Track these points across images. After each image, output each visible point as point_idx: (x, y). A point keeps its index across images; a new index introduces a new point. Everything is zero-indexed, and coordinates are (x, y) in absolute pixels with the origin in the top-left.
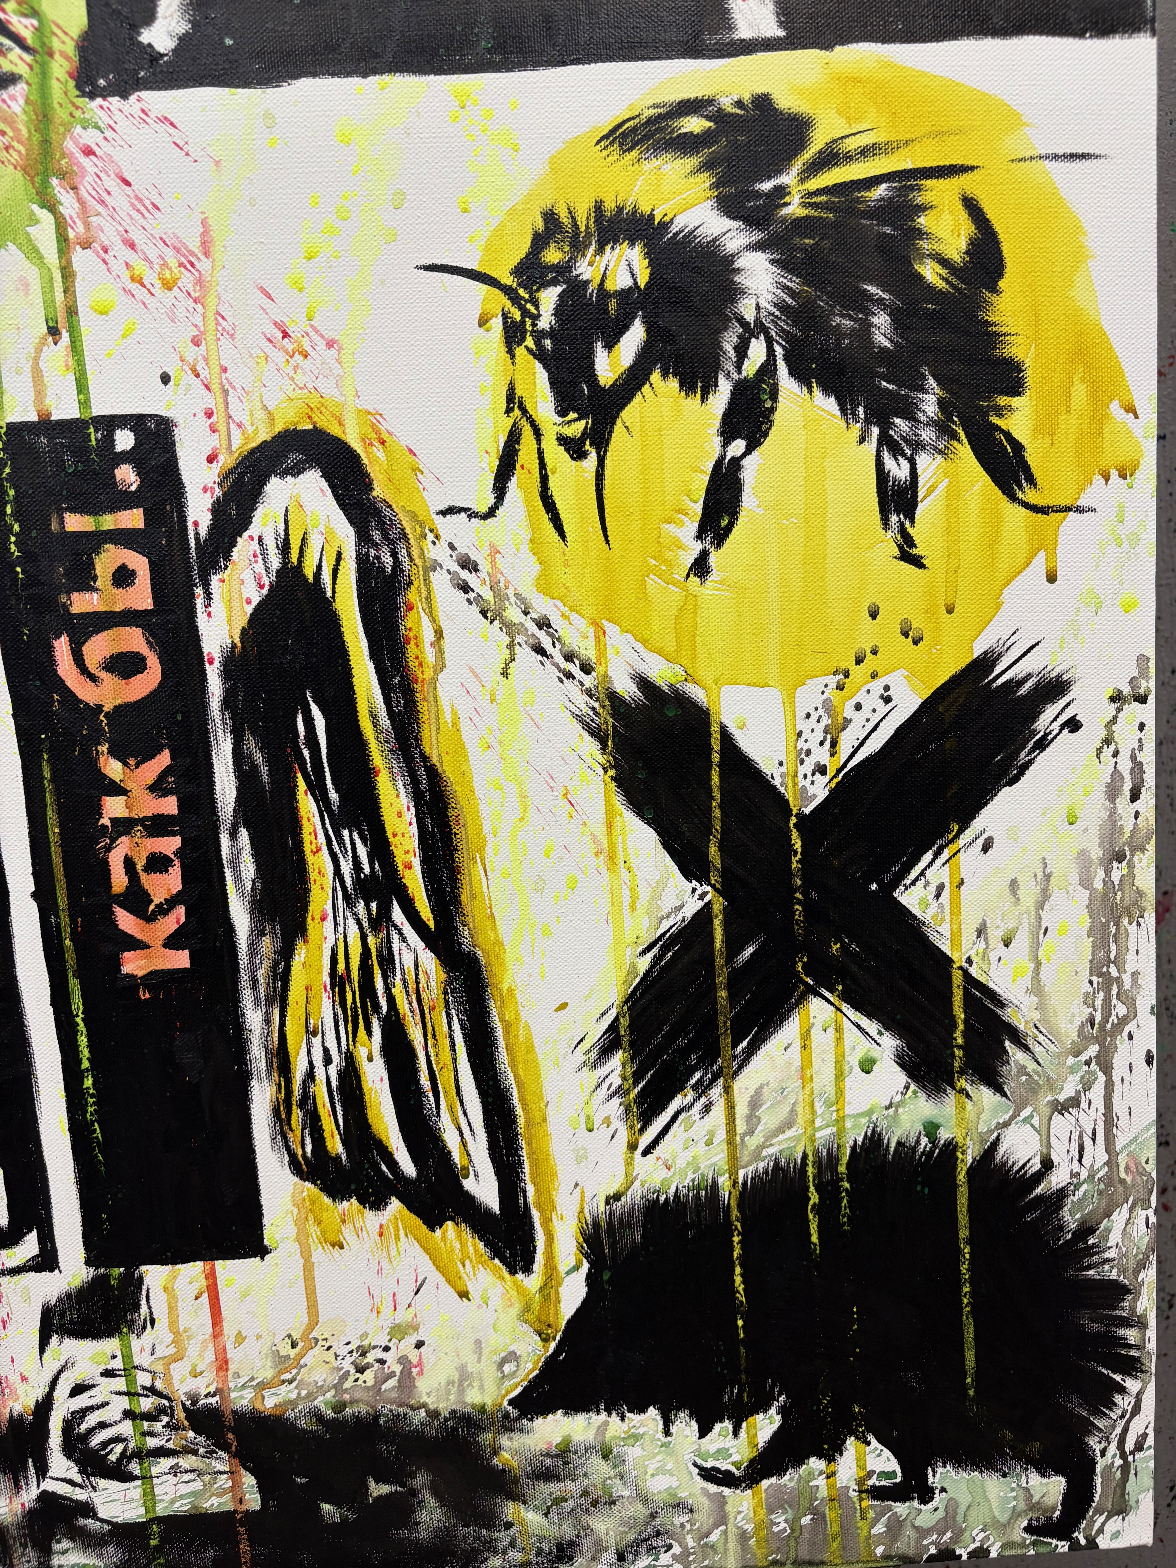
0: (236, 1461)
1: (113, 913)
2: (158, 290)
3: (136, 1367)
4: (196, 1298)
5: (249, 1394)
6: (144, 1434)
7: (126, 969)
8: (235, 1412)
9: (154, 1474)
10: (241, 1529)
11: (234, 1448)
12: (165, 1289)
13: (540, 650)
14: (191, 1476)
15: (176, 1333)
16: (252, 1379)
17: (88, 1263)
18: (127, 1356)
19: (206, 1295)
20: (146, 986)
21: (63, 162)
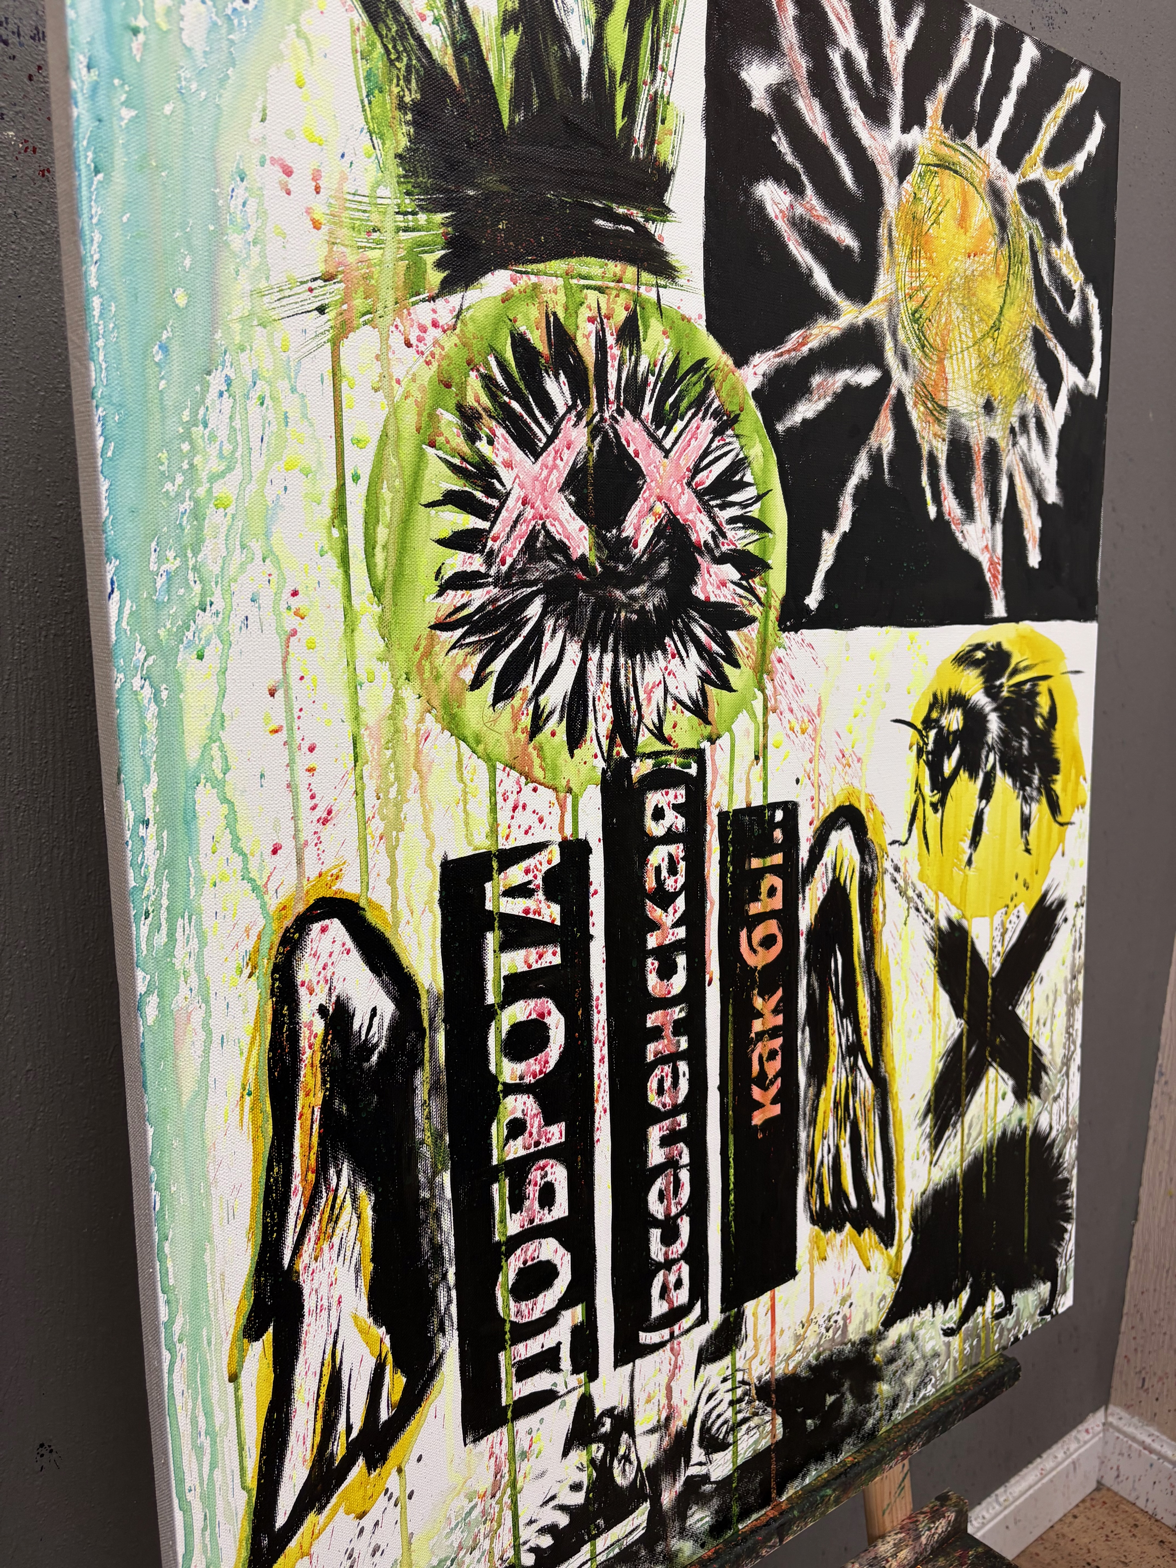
0: (774, 1411)
1: (751, 1089)
2: (799, 735)
3: (737, 1371)
4: (766, 1315)
5: (783, 1366)
6: (736, 1413)
7: (754, 1122)
8: (776, 1380)
9: (738, 1438)
10: (773, 1455)
11: (774, 1404)
12: (753, 1315)
13: (917, 910)
14: (754, 1431)
15: (756, 1340)
16: (785, 1355)
17: (722, 1311)
18: (734, 1365)
19: (770, 1311)
20: (761, 1130)
21: (769, 666)
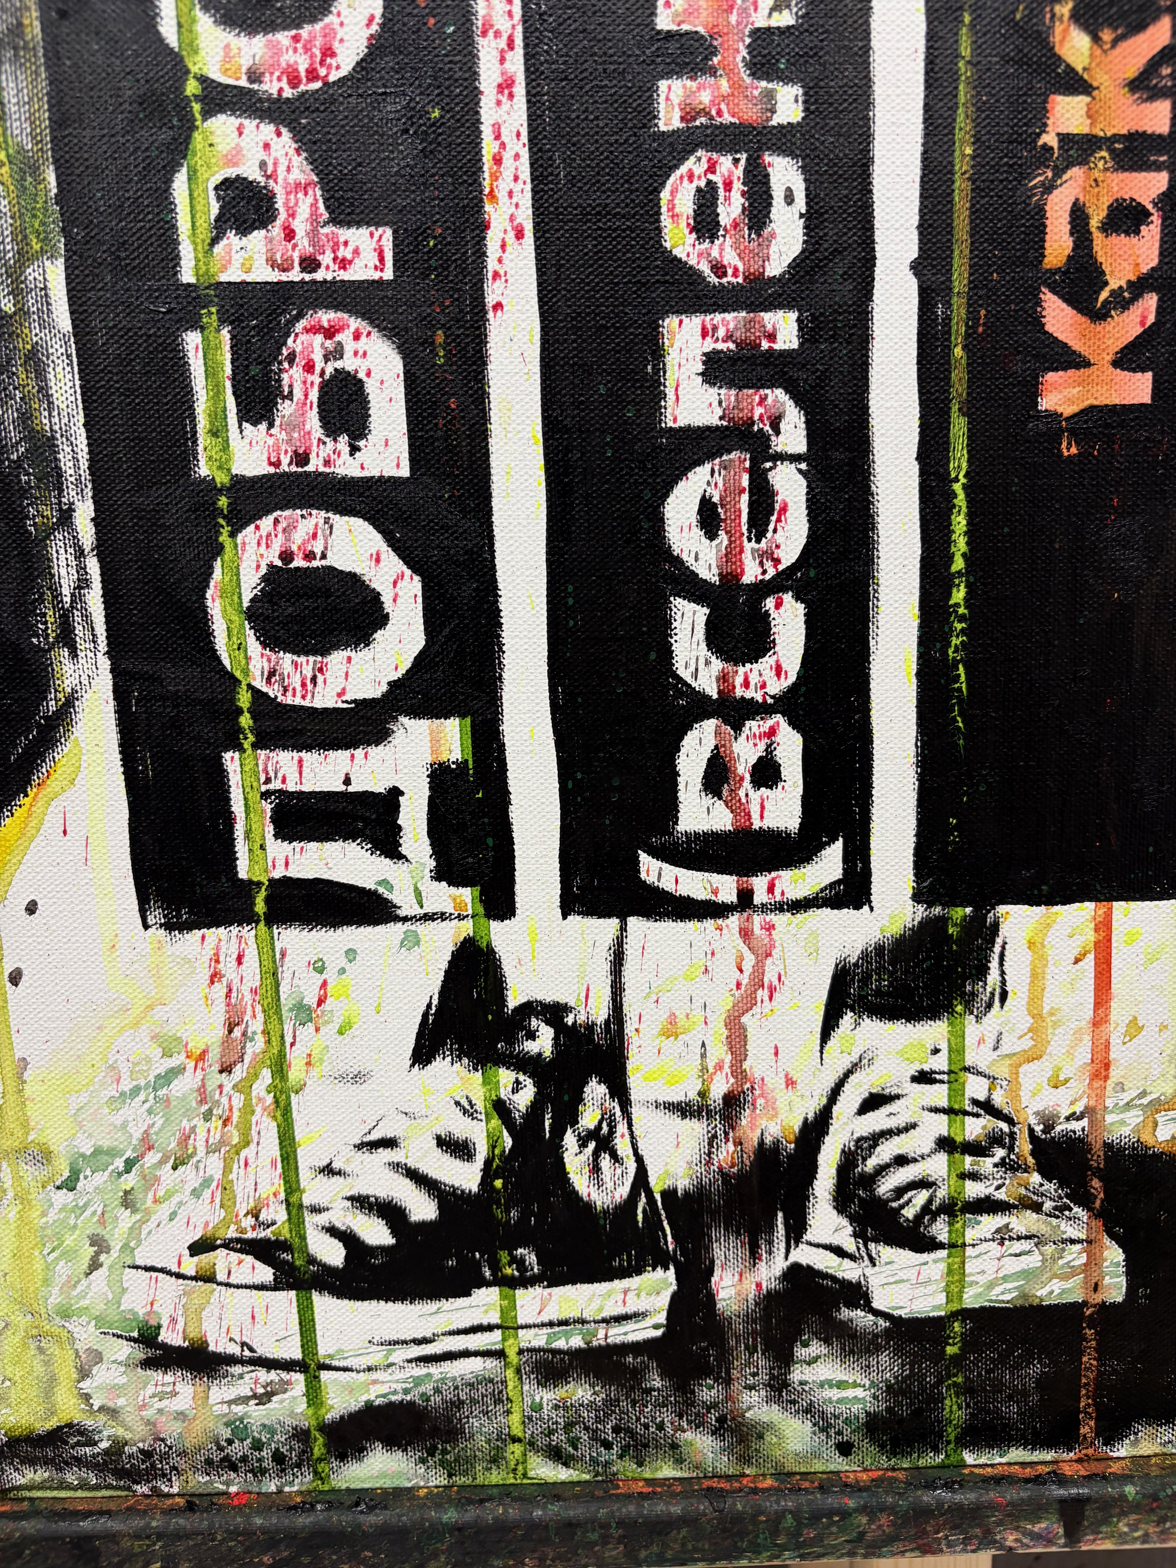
0: (1098, 1224)
1: (1039, 303)
3: (966, 1069)
4: (1077, 961)
5: (1134, 1118)
6: (963, 1176)
7: (1046, 403)
8: (1108, 1146)
9: (968, 1241)
10: (1089, 1332)
11: (1098, 1204)
12: (1031, 944)
14: (1025, 1245)
15: (1037, 1016)
16: (1144, 1094)
17: (917, 897)
18: (957, 1050)
19: (1091, 957)
20: (1074, 433)
